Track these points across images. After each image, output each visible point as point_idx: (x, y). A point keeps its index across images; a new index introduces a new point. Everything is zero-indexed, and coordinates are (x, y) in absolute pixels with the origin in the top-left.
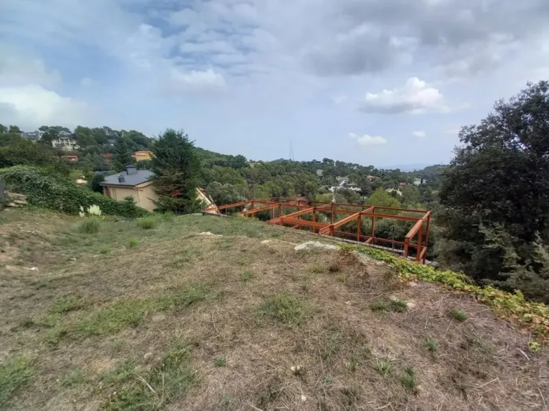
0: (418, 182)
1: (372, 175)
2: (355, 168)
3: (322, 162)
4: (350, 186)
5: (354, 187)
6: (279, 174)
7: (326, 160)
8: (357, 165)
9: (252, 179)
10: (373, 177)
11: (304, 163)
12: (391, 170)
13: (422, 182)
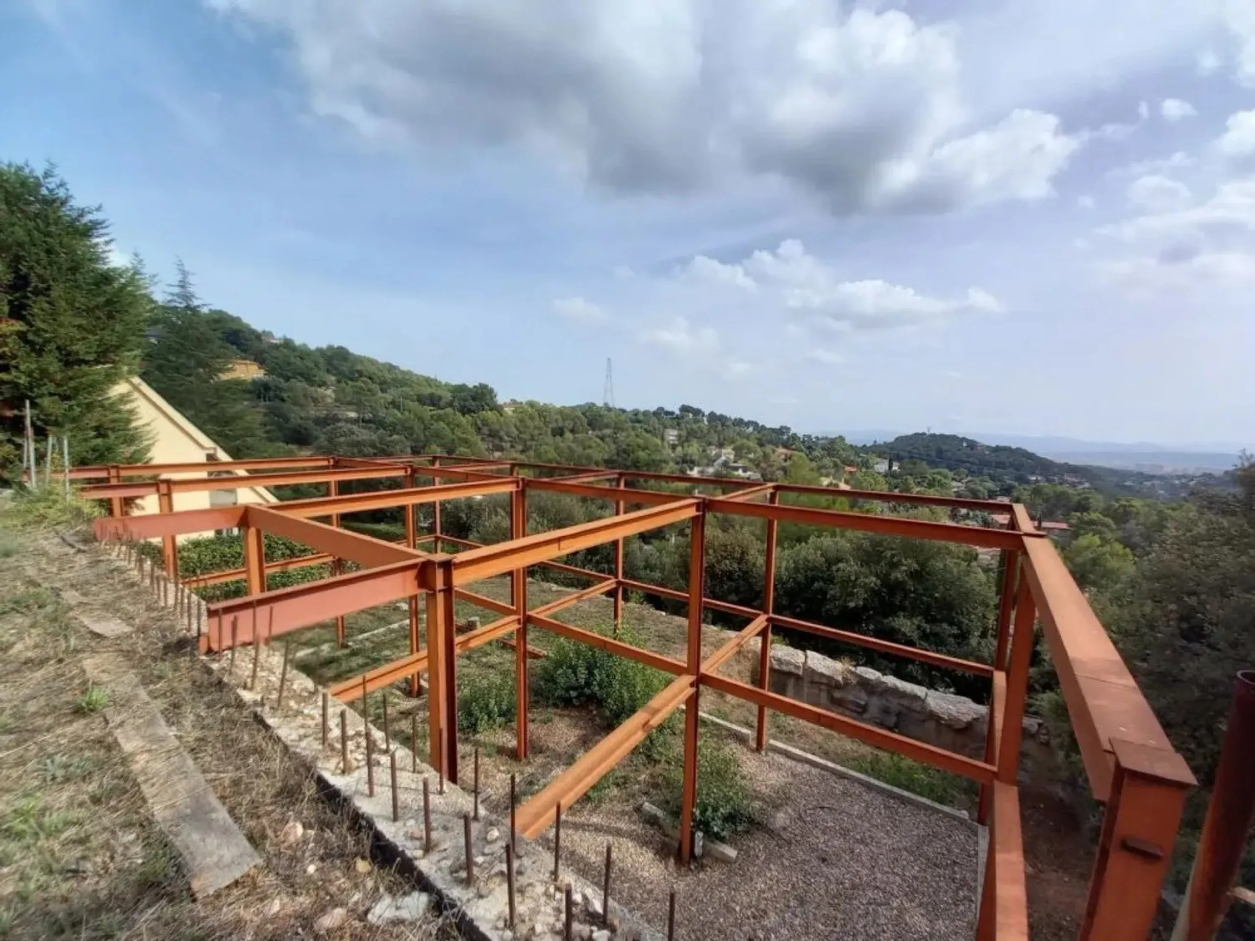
0: (882, 467)
1: (785, 446)
2: (751, 429)
3: (678, 412)
4: (736, 469)
5: (745, 470)
6: (572, 431)
7: (685, 409)
8: (755, 424)
9: (501, 439)
10: (789, 452)
11: (636, 413)
12: (826, 438)
13: (890, 467)
